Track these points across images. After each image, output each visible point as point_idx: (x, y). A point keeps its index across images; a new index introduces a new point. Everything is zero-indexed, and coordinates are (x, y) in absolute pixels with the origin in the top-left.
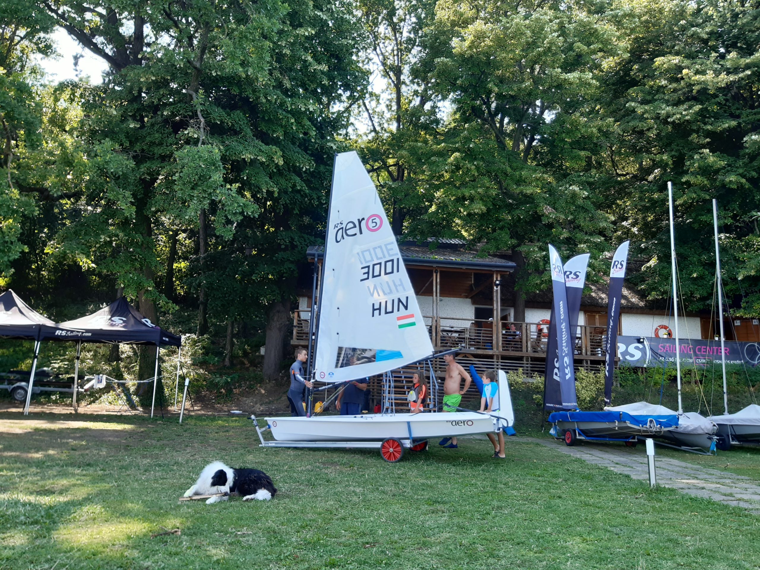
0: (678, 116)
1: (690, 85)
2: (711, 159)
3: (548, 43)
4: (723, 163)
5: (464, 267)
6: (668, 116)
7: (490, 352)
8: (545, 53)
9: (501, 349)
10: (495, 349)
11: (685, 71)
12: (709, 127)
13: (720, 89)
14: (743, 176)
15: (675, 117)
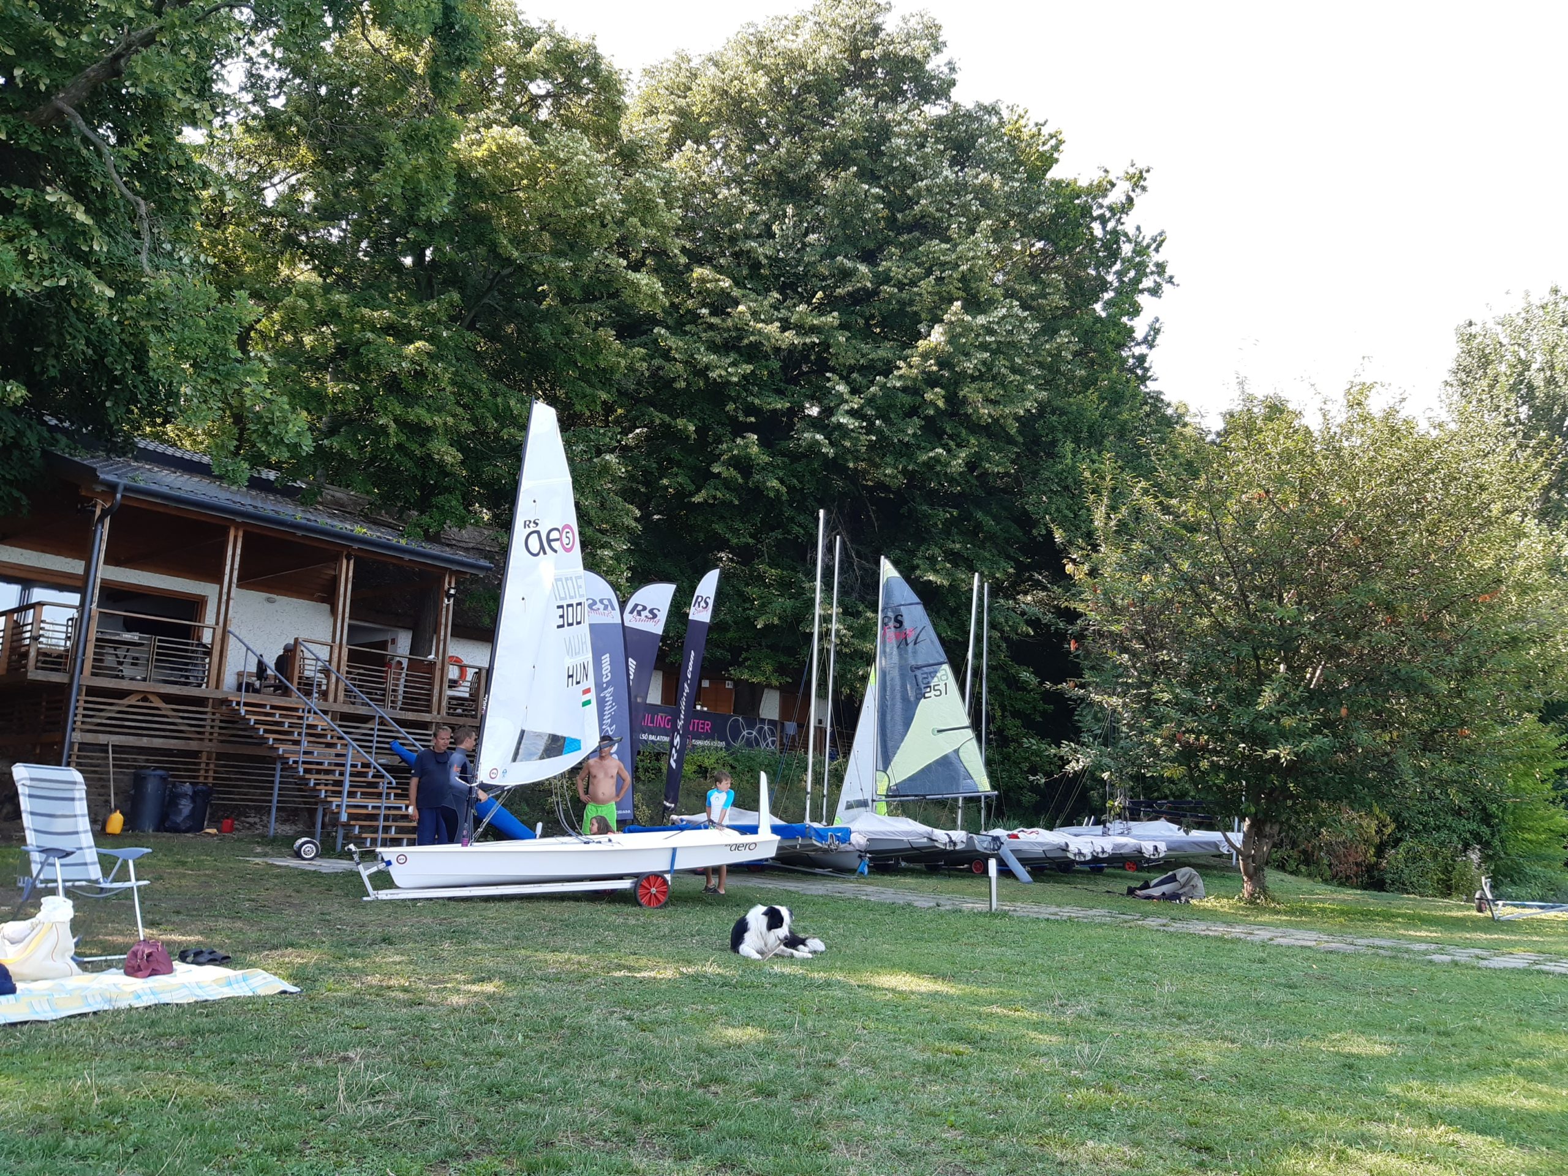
0: (723, 373)
1: (741, 331)
2: (755, 449)
3: (602, 204)
4: (767, 459)
5: (407, 557)
6: (707, 367)
7: (426, 717)
8: (591, 219)
9: (444, 712)
10: (435, 713)
11: (741, 308)
12: (757, 401)
13: (777, 350)
14: (782, 482)
15: (717, 372)
